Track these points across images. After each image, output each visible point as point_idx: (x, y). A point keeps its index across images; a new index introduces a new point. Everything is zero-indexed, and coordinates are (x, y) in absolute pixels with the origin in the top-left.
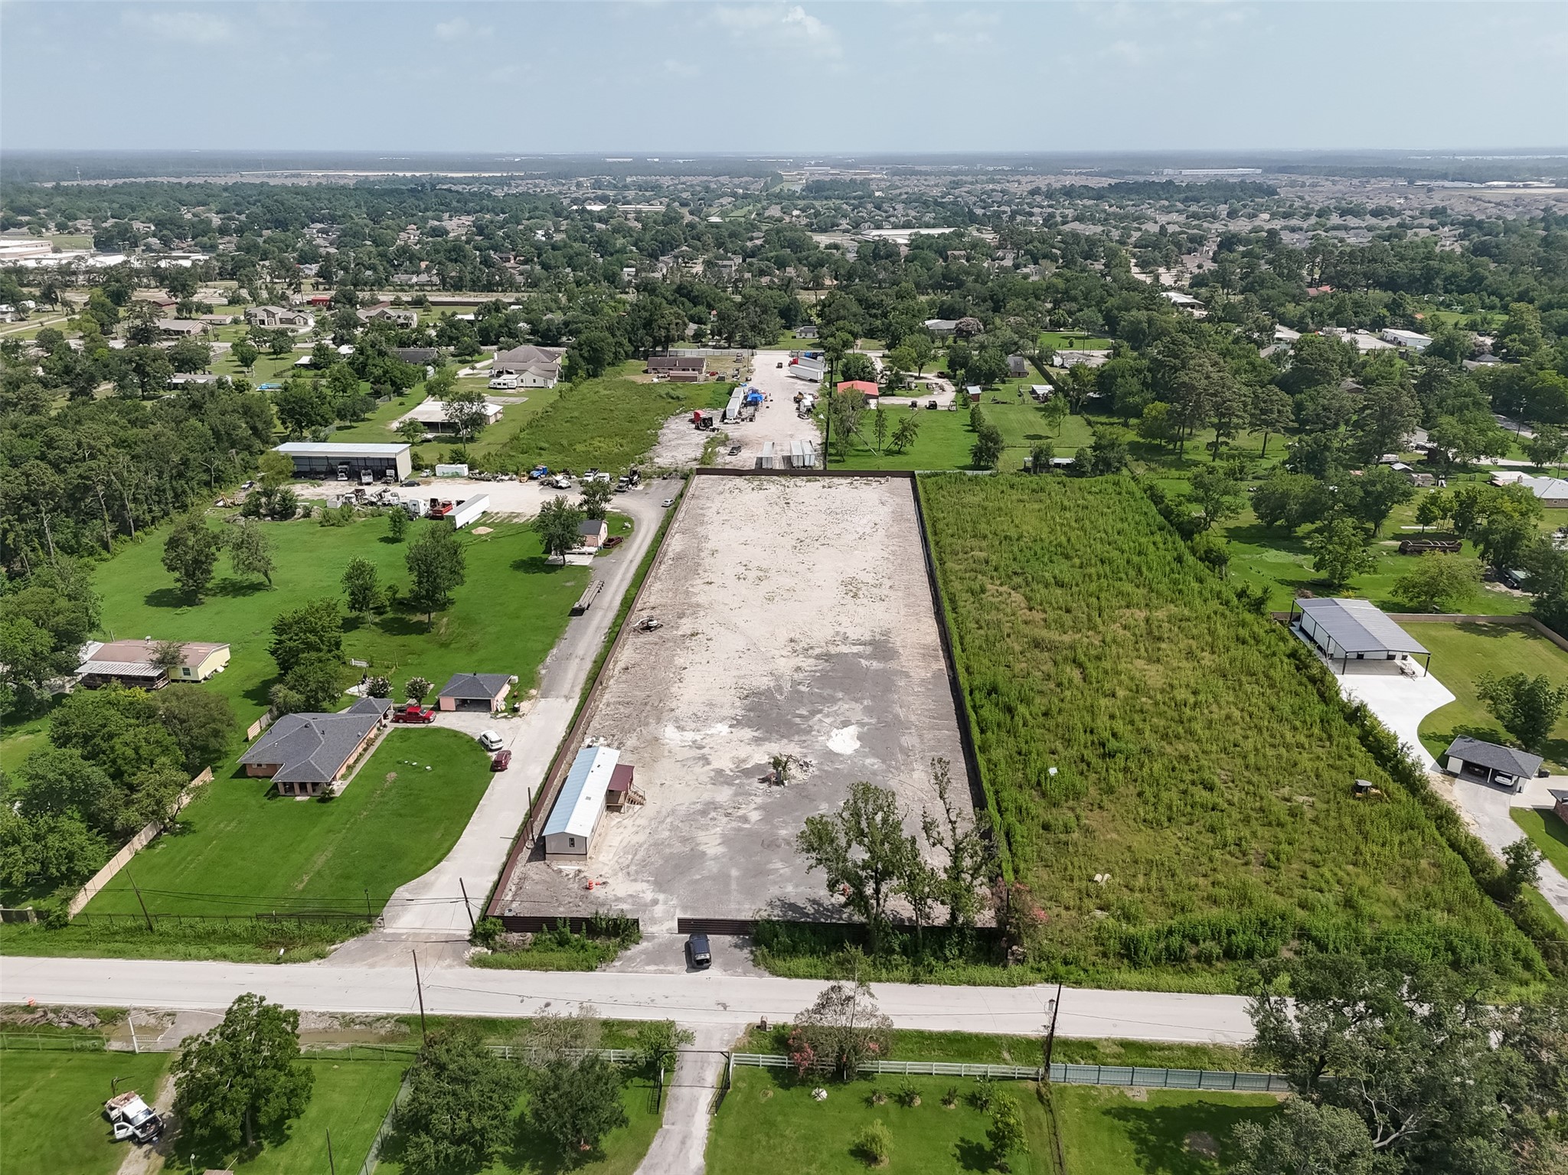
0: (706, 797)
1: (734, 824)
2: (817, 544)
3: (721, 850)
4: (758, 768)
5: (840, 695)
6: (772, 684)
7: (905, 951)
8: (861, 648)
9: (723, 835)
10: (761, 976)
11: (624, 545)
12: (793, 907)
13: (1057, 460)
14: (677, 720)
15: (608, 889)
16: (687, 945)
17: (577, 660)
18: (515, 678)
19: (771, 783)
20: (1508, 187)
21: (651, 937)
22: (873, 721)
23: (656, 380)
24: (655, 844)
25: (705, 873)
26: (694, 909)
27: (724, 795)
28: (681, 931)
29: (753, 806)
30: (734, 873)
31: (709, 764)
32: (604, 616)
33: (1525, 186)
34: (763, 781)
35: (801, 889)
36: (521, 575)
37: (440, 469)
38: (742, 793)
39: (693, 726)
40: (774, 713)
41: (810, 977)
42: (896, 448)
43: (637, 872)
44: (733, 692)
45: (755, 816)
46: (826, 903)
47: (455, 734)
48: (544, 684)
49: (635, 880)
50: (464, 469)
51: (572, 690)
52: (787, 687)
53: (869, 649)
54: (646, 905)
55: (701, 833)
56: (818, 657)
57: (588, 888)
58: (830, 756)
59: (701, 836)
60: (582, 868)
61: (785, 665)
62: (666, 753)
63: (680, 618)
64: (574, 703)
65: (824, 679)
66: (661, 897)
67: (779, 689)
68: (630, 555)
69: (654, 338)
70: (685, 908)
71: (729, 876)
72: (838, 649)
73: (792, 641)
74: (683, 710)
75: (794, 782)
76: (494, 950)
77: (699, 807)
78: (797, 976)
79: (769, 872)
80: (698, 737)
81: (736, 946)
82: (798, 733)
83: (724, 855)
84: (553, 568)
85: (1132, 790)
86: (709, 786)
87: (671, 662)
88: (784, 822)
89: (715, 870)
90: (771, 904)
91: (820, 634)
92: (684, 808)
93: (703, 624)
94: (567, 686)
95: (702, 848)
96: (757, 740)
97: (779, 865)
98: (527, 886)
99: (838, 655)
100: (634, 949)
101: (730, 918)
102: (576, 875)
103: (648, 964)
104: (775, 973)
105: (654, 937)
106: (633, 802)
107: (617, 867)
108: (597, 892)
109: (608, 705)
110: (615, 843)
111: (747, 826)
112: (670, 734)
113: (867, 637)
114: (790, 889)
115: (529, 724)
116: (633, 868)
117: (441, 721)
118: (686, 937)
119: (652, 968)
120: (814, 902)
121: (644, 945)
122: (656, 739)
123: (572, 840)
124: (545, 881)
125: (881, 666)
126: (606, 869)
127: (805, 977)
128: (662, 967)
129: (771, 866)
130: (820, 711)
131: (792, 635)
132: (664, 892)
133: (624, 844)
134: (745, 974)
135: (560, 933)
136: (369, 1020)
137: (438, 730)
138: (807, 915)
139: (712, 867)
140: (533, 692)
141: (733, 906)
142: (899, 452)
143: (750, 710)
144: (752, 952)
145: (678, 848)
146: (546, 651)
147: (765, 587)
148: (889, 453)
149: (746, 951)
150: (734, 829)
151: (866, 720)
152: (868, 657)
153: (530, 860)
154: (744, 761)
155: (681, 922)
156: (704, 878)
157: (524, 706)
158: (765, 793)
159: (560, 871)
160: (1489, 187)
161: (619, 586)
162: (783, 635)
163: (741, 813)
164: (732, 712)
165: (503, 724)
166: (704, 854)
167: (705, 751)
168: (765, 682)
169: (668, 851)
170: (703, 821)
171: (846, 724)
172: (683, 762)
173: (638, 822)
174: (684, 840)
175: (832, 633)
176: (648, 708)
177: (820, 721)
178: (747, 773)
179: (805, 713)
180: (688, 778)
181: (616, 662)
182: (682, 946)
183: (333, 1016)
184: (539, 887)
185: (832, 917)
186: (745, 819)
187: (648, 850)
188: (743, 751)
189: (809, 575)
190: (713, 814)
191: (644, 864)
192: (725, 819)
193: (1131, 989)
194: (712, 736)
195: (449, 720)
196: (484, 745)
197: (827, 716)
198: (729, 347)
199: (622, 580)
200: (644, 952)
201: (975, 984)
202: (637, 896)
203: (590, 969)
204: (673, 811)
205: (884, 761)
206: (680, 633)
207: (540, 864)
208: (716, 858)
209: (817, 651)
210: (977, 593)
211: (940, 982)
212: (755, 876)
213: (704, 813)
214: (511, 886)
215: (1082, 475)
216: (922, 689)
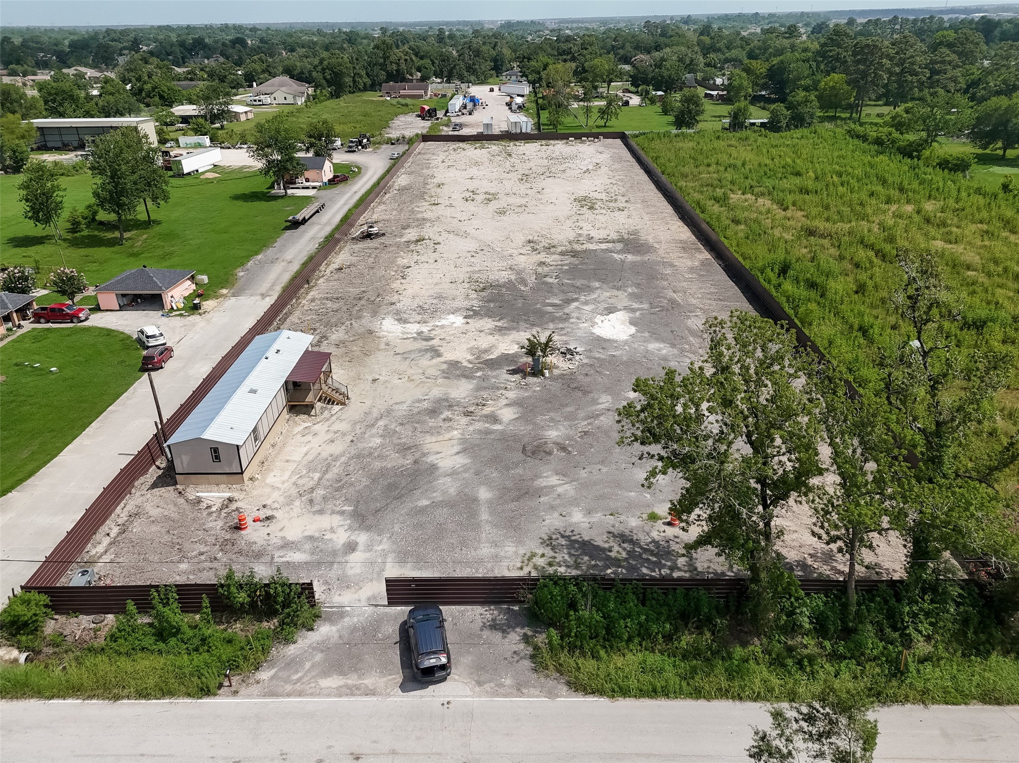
0: (436, 392)
1: (479, 426)
2: (542, 177)
3: (461, 461)
4: (506, 359)
5: (597, 284)
6: (513, 277)
7: (821, 628)
8: (610, 245)
9: (463, 441)
10: (552, 694)
11: (349, 182)
12: (585, 547)
13: (753, 120)
14: (398, 312)
15: (273, 527)
16: (405, 629)
17: (283, 264)
18: (205, 279)
19: (525, 375)
21: (338, 615)
22: (645, 306)
23: (389, 99)
24: (358, 456)
25: (437, 496)
26: (420, 561)
27: (462, 390)
28: (392, 602)
29: (505, 402)
30: (484, 494)
31: (439, 355)
32: (321, 229)
34: (514, 372)
35: (597, 517)
36: (240, 203)
37: (183, 140)
38: (485, 385)
39: (419, 318)
40: (520, 303)
41: (653, 693)
42: (603, 123)
43: (325, 498)
44: (467, 285)
45: (508, 414)
46: (644, 539)
47: (109, 333)
48: (238, 285)
49: (321, 512)
50: (206, 140)
51: (271, 288)
52: (532, 280)
53: (619, 246)
54: (334, 553)
55: (429, 439)
56: (562, 254)
57: (239, 527)
58: (601, 342)
59: (430, 443)
60: (235, 495)
61: (527, 261)
62: (382, 346)
63: (404, 228)
64: (269, 301)
65: (573, 271)
66: (362, 538)
67: (524, 282)
68: (355, 188)
69: (387, 72)
70: (402, 558)
71: (475, 500)
72: (584, 247)
73: (530, 242)
74: (405, 303)
75: (556, 372)
76: (34, 653)
77: (426, 405)
78: (624, 692)
79: (539, 492)
80: (425, 329)
81: (494, 626)
82: (552, 321)
83: (466, 469)
84: (276, 198)
86: (440, 381)
87: (393, 262)
88: (552, 420)
89: (452, 491)
90: (549, 542)
91: (563, 235)
92: (404, 407)
93: (428, 231)
94: (264, 287)
95: (431, 459)
96: (500, 330)
97: (554, 480)
98: (137, 527)
99: (585, 251)
100: (305, 641)
101: (481, 573)
102: (224, 506)
103: (325, 674)
104: (579, 687)
105: (342, 615)
106: (330, 401)
107: (294, 491)
108: (254, 534)
109: (313, 300)
110: (297, 455)
111: (497, 427)
112: (389, 327)
113: (614, 236)
114: (578, 517)
115: (208, 321)
116: (320, 492)
117: (97, 320)
118: (402, 611)
119: (333, 682)
120: (623, 538)
121: (324, 631)
122: (370, 332)
123: (216, 451)
124: (167, 518)
125: (638, 258)
126: (276, 495)
127: (642, 693)
128: (353, 679)
129: (541, 482)
130: (576, 300)
131: (531, 238)
132: (368, 529)
133: (310, 457)
134: (519, 688)
135: (159, 616)
138: (617, 562)
139: (447, 487)
140: (224, 291)
141: (485, 550)
142: (605, 126)
143: (489, 301)
144: (526, 639)
145: (395, 460)
146: (248, 257)
147: (494, 205)
148: (596, 127)
149: (515, 636)
150: (480, 432)
151: (635, 306)
152: (618, 252)
153: (154, 486)
154: (486, 351)
155: (391, 584)
156: (435, 505)
157: (207, 305)
158: (519, 387)
159: (199, 501)
161: (341, 208)
162: (520, 239)
163: (487, 410)
164: (467, 304)
165: (176, 322)
166: (433, 467)
167: (435, 342)
168: (504, 276)
169: (377, 465)
170: (432, 422)
171: (611, 310)
172: (405, 356)
173: (336, 427)
174: (404, 449)
175: (574, 235)
176: (363, 302)
177: (578, 308)
178: (492, 364)
179: (557, 301)
180: (411, 371)
181: (328, 265)
182: (392, 630)
184: (154, 528)
185: (659, 565)
186: (493, 418)
187: (347, 464)
188: (484, 342)
189: (539, 196)
190: (447, 414)
191: (338, 486)
192: (464, 420)
194: (443, 327)
195: (108, 319)
196: (141, 342)
197: (586, 303)
198: (450, 82)
199: (345, 204)
200: (323, 647)
201: (998, 702)
202: (321, 539)
203: (206, 691)
204: (389, 412)
205: (673, 345)
206: (403, 240)
207: (168, 492)
208: (453, 473)
209: (559, 249)
210: (722, 200)
211: (925, 697)
212: (517, 499)
213: (433, 412)
214: (111, 527)
216: (694, 276)
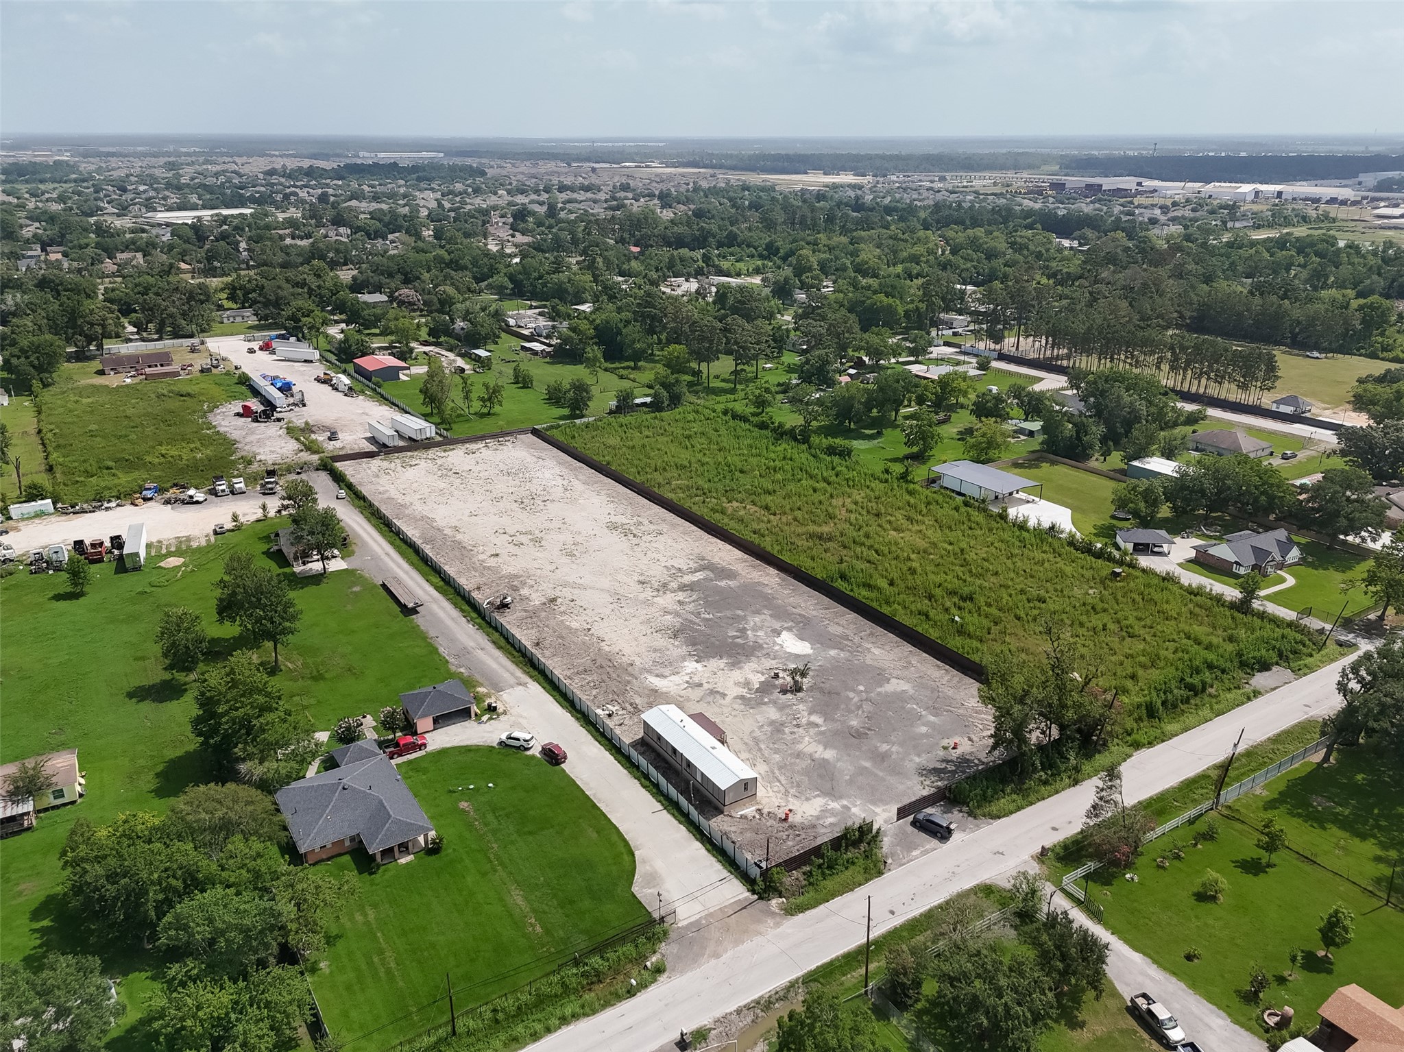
0: (761, 719)
2: (538, 502)
3: (831, 752)
4: (766, 685)
5: (740, 613)
6: (678, 620)
8: (701, 574)
9: (817, 741)
11: (356, 542)
13: (638, 401)
14: (647, 671)
15: (799, 814)
17: (480, 651)
19: (791, 693)
20: (636, 167)
23: (128, 381)
24: (781, 767)
27: (772, 713)
28: (899, 819)
29: (804, 713)
30: (866, 764)
31: (723, 694)
33: (647, 166)
34: (783, 693)
37: (15, 510)
38: (782, 707)
39: (667, 671)
40: (714, 641)
41: (1019, 808)
42: (485, 410)
44: (659, 635)
45: (816, 719)
48: (480, 680)
50: (49, 505)
51: (516, 677)
52: (692, 618)
53: (709, 574)
55: (800, 746)
56: (681, 589)
57: (785, 820)
58: (802, 658)
59: (803, 748)
60: (757, 807)
61: (664, 602)
62: (679, 699)
63: (516, 590)
64: (536, 688)
65: (711, 605)
66: (845, 802)
67: (690, 622)
69: (86, 336)
72: (686, 580)
73: (641, 583)
74: (638, 662)
77: (767, 728)
78: (1012, 813)
79: (887, 754)
80: (685, 678)
82: (754, 650)
83: (839, 755)
84: (317, 578)
85: (1011, 617)
86: (751, 711)
87: (567, 627)
89: (850, 768)
91: (655, 570)
93: (547, 590)
94: (505, 675)
95: (816, 757)
96: (732, 665)
97: (885, 746)
99: (692, 584)
100: (885, 846)
102: (761, 814)
103: (907, 852)
104: (994, 818)
105: (884, 832)
107: (779, 795)
108: (795, 819)
109: (569, 678)
112: (659, 683)
113: (693, 565)
114: (916, 759)
116: (792, 791)
117: (432, 742)
118: (906, 821)
119: (916, 852)
125: (737, 583)
126: (774, 800)
127: (1016, 810)
128: (921, 849)
129: (882, 749)
130: (745, 629)
131: (636, 578)
134: (978, 827)
136: (781, 994)
137: (443, 752)
138: (955, 772)
139: (844, 767)
140: (482, 690)
142: (489, 414)
143: (692, 645)
144: (959, 811)
146: (434, 652)
147: (551, 547)
148: (482, 416)
149: (955, 812)
150: (818, 734)
151: (785, 625)
152: (718, 580)
154: (748, 684)
155: (898, 812)
156: (852, 777)
158: (799, 701)
159: (744, 817)
160: (623, 167)
163: (803, 721)
164: (681, 651)
166: (823, 759)
167: (707, 686)
170: (787, 737)
171: (776, 632)
172: (704, 701)
175: (663, 568)
176: (608, 670)
177: (755, 636)
178: (764, 692)
179: (736, 634)
180: (725, 710)
183: (748, 1007)
185: (970, 766)
186: (813, 724)
187: (782, 773)
188: (736, 677)
189: (572, 528)
190: (787, 730)
191: (796, 785)
192: (801, 730)
193: (1177, 735)
194: (693, 673)
195: (439, 739)
196: (509, 746)
197: (754, 631)
198: (160, 339)
200: (894, 844)
204: (755, 739)
205: (841, 650)
206: (537, 603)
207: (722, 818)
208: (837, 759)
209: (674, 586)
210: (722, 511)
213: (778, 731)
215: (660, 409)
216: (788, 591)
